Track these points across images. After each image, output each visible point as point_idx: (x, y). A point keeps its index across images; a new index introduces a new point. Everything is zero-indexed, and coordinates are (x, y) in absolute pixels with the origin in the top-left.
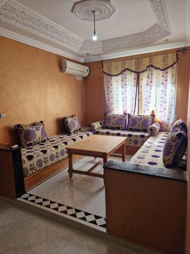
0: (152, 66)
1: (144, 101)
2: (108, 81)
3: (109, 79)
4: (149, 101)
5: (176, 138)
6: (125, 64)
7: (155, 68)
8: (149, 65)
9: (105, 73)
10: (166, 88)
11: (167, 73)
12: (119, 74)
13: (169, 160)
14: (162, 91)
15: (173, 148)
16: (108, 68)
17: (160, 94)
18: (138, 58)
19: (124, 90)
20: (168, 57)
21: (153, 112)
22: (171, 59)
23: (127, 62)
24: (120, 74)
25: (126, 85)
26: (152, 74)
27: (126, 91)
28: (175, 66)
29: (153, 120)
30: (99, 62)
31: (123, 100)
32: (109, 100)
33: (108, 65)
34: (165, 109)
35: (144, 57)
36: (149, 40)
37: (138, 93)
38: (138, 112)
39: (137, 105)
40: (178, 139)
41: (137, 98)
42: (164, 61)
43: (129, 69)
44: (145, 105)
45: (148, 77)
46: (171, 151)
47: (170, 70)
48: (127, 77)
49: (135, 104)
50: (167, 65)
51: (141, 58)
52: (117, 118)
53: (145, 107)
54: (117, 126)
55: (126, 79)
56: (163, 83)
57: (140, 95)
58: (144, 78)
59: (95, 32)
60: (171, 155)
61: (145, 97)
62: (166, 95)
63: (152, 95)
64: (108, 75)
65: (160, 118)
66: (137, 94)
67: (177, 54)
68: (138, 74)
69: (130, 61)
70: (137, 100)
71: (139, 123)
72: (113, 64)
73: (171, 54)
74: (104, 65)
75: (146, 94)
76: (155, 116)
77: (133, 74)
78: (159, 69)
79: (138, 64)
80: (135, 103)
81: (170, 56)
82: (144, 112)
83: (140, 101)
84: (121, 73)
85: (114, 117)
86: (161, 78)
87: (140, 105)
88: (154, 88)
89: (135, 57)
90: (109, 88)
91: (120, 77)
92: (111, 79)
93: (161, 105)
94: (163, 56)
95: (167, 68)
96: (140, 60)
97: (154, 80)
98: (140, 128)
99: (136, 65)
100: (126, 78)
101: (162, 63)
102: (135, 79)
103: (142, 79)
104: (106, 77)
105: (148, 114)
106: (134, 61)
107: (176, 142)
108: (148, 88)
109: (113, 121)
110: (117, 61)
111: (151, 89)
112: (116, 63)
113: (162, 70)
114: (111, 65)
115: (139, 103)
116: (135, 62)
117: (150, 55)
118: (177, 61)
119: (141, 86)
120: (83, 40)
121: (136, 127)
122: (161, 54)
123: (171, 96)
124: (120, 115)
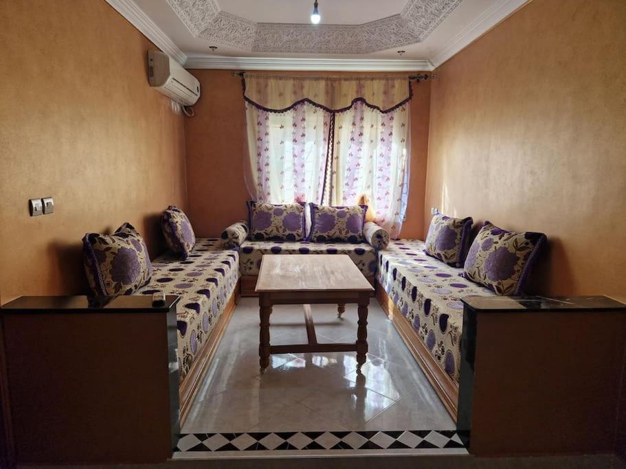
0: (362, 100)
1: (343, 174)
2: (259, 124)
3: (261, 119)
4: (356, 177)
5: (527, 244)
6: (302, 87)
7: (369, 106)
8: (355, 96)
9: (251, 102)
10: (390, 150)
11: (392, 118)
12: (286, 110)
13: (511, 286)
14: (382, 155)
15: (520, 262)
16: (259, 92)
17: (378, 161)
18: (333, 79)
19: (298, 147)
20: (393, 86)
21: (363, 199)
22: (400, 91)
23: (307, 84)
24: (289, 109)
25: (303, 135)
26: (362, 119)
27: (303, 151)
28: (407, 106)
29: (364, 216)
30: (233, 71)
31: (295, 171)
32: (259, 170)
33: (258, 84)
34: (387, 193)
35: (346, 80)
36: (364, 45)
37: (331, 157)
38: (331, 200)
39: (328, 185)
40: (530, 245)
41: (329, 168)
42: (385, 93)
43: (310, 102)
44: (347, 184)
45: (354, 124)
46: (516, 268)
47: (397, 114)
48: (306, 119)
49: (325, 182)
50: (393, 102)
51: (340, 79)
52: (285, 214)
53: (346, 189)
54: (288, 232)
55: (305, 123)
56: (383, 140)
57: (335, 161)
58: (345, 124)
59: (316, 5)
60: (515, 276)
61: (347, 167)
62: (389, 165)
63: (362, 162)
64: (259, 107)
65: (378, 213)
66: (330, 159)
67: (410, 83)
68: (332, 113)
69: (314, 83)
70: (329, 172)
71: (341, 224)
72: (272, 83)
73: (399, 81)
74: (247, 81)
75: (348, 159)
76: (367, 207)
77: (321, 112)
78: (378, 108)
79: (331, 92)
80: (325, 178)
81: (397, 83)
82: (345, 198)
83: (334, 176)
84: (293, 107)
85: (279, 211)
86: (380, 128)
87: (334, 185)
88: (366, 147)
89: (325, 76)
90: (260, 139)
91: (289, 117)
92: (267, 118)
93: (380, 184)
94: (383, 82)
95: (393, 109)
96: (336, 84)
97: (367, 131)
98: (343, 235)
99: (327, 93)
100: (304, 119)
101: (382, 97)
102: (325, 124)
103: (340, 128)
104: (251, 114)
105: (352, 203)
106: (322, 84)
107: (528, 251)
108: (354, 147)
109: (277, 221)
110: (281, 78)
111: (360, 150)
112: (281, 82)
113: (383, 112)
114: (266, 86)
115: (331, 179)
116: (327, 85)
117: (359, 77)
118: (410, 98)
119: (339, 143)
120: (220, 10)
121: (334, 232)
122: (380, 79)
123: (400, 167)
124: (292, 207)
